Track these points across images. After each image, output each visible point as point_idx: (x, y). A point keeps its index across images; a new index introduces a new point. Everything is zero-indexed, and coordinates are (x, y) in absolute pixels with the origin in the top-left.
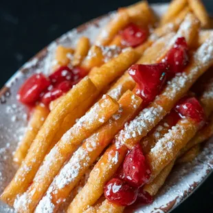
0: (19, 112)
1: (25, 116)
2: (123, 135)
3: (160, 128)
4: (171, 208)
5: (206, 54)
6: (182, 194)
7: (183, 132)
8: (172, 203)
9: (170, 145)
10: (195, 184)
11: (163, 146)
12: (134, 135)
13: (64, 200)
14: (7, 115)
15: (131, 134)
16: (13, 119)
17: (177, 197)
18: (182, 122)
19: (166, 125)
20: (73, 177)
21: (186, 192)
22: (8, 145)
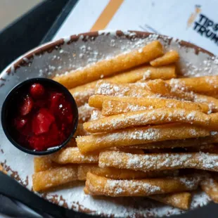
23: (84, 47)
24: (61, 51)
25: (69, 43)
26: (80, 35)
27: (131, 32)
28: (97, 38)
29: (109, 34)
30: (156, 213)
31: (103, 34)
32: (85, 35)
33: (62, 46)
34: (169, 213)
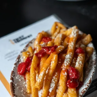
0: (20, 78)
1: (23, 78)
2: (64, 65)
3: (74, 60)
4: (91, 82)
5: (75, 34)
6: (92, 77)
7: (82, 57)
8: (90, 80)
9: (81, 62)
10: (93, 72)
11: (79, 63)
12: (68, 64)
13: (54, 96)
14: (17, 80)
15: (67, 64)
16: (20, 80)
17: (91, 78)
18: (79, 55)
19: (75, 58)
20: (54, 87)
21: (92, 76)
22: (23, 89)
23: (17, 77)
24: (16, 85)
25: (13, 81)
26: (11, 77)
27: (16, 60)
28: (15, 71)
29: (14, 67)
30: (94, 59)
31: (14, 69)
32: (12, 75)
33: (14, 84)
34: (95, 55)
